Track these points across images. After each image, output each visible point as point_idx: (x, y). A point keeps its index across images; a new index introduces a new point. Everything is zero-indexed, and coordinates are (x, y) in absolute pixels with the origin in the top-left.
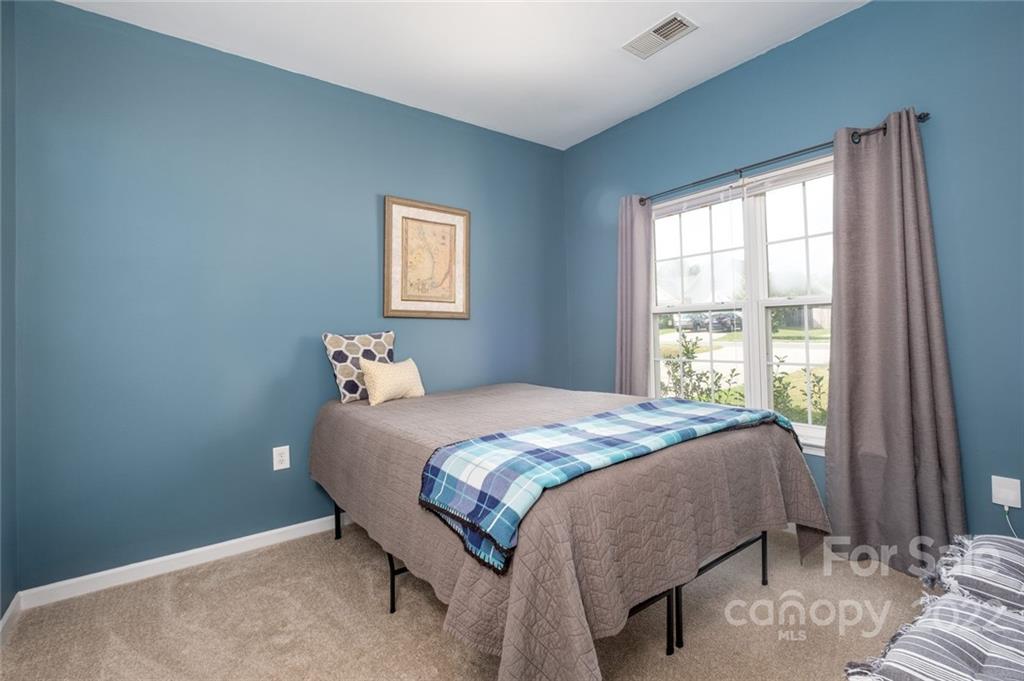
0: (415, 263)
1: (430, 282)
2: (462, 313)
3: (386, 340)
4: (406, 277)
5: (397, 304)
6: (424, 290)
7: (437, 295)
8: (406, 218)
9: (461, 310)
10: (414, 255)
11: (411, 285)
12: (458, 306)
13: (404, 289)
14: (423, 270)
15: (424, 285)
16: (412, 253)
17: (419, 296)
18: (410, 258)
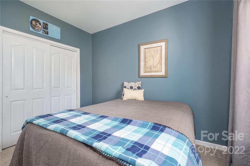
0: (147, 61)
1: (153, 66)
2: (164, 75)
3: (138, 84)
4: (145, 65)
5: (142, 73)
6: (151, 68)
7: (155, 70)
8: (145, 49)
9: (164, 74)
10: (148, 59)
11: (147, 68)
12: (163, 73)
13: (145, 69)
14: (150, 62)
15: (151, 67)
16: (147, 59)
17: (150, 71)
18: (147, 60)
